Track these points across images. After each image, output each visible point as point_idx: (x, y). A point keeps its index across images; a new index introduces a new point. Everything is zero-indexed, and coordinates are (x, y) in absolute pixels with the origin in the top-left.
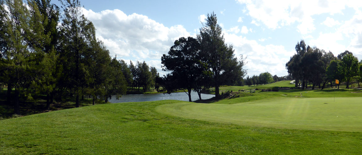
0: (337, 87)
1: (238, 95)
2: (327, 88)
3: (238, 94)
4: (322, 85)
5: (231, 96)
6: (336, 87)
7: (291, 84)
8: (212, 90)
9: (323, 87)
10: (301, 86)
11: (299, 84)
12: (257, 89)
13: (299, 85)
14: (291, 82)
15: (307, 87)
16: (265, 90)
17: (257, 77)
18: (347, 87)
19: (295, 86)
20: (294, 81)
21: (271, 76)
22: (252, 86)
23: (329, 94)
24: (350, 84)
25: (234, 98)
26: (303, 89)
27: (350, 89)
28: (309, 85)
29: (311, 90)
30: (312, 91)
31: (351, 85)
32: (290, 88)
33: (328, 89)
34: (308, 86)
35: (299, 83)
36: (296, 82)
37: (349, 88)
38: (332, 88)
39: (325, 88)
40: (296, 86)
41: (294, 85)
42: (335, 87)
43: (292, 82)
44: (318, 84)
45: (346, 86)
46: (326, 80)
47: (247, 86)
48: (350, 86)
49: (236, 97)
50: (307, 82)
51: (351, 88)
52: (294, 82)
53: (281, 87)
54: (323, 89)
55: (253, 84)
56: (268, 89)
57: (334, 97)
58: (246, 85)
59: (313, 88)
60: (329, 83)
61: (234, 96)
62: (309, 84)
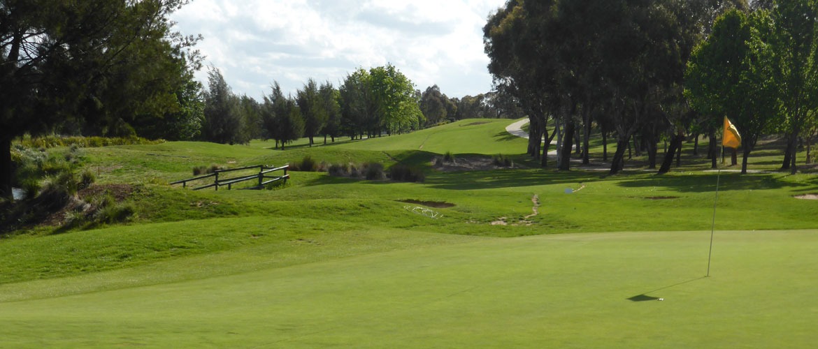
0: (740, 160)
1: (121, 206)
2: (688, 163)
3: (121, 198)
4: (662, 147)
5: (69, 216)
6: (734, 162)
7: (509, 137)
8: (39, 163)
9: (668, 161)
10: (554, 147)
11: (548, 141)
12: (307, 166)
13: (548, 146)
14: (508, 129)
15: (586, 157)
16: (345, 168)
17: (327, 90)
18: (788, 166)
19: (525, 151)
20: (526, 121)
21: (410, 89)
22: (294, 143)
23: (691, 204)
24: (801, 149)
25: (92, 226)
26: (564, 170)
27: (799, 177)
28: (600, 149)
29: (603, 176)
30: (608, 186)
31: (804, 154)
32: (497, 163)
33: (690, 173)
34: (591, 151)
35: (546, 136)
36: (535, 130)
37: (794, 170)
38: (714, 166)
39: (678, 164)
40: (531, 150)
41: (521, 148)
42: (728, 160)
43: (517, 126)
44: (647, 141)
45: (782, 158)
46: (685, 121)
47: (272, 143)
48: (800, 157)
49: (107, 220)
50: (589, 131)
51: (805, 170)
52: (524, 128)
53: (448, 157)
54: (665, 169)
55: (302, 131)
56: (365, 166)
57: (712, 227)
58: (265, 137)
59: (616, 166)
60: (703, 140)
61: (90, 214)
62: (598, 144)
